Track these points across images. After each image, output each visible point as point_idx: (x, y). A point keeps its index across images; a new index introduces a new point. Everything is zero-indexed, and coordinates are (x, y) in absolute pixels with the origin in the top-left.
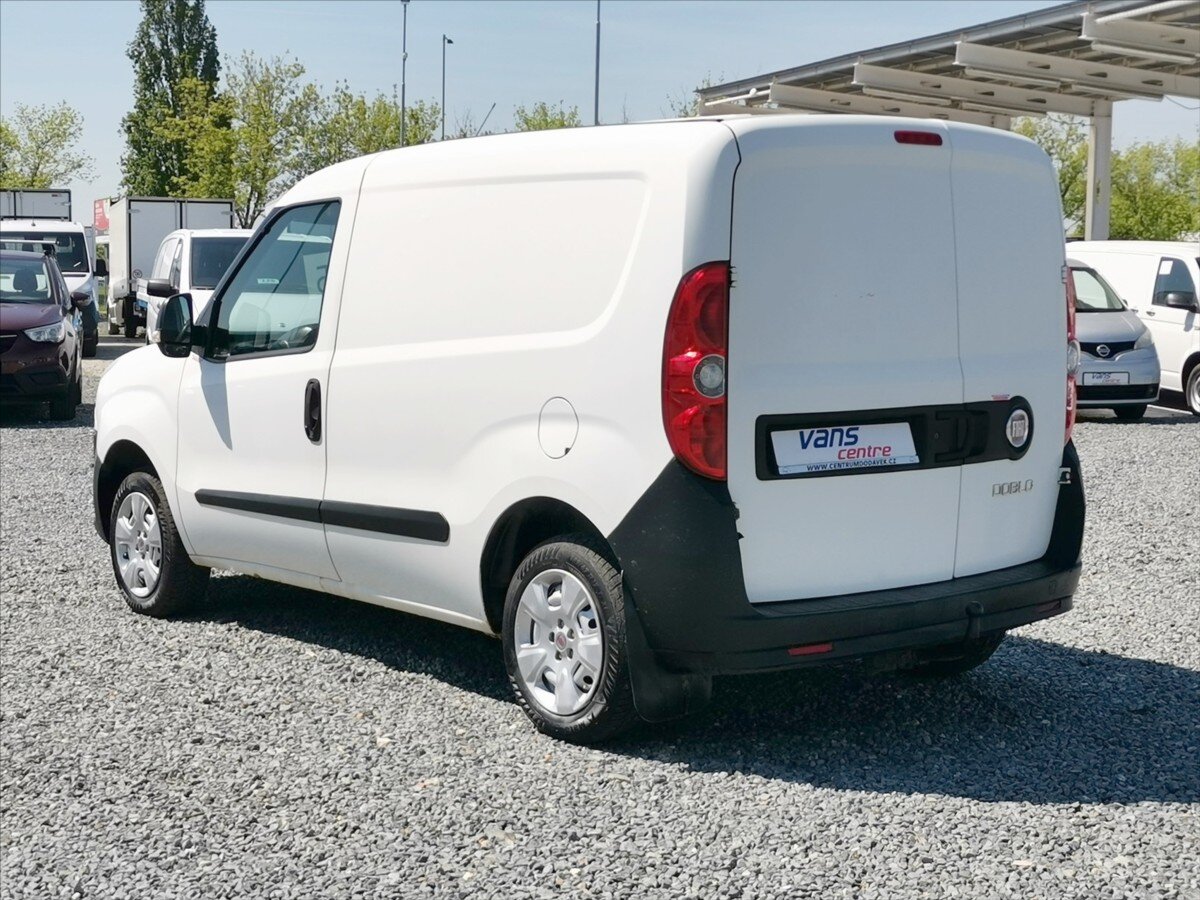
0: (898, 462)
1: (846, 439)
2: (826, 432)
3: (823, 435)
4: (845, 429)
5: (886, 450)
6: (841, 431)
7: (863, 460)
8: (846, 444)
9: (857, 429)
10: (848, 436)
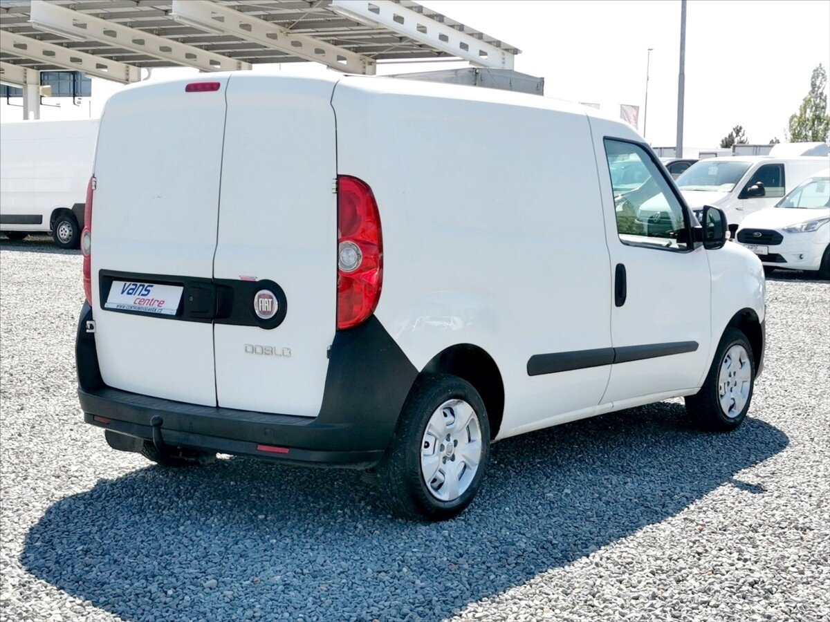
0: (162, 312)
1: (144, 292)
2: (136, 285)
3: (134, 287)
4: (146, 285)
5: (161, 303)
6: (144, 286)
7: (145, 307)
8: (142, 295)
9: (152, 286)
10: (146, 290)
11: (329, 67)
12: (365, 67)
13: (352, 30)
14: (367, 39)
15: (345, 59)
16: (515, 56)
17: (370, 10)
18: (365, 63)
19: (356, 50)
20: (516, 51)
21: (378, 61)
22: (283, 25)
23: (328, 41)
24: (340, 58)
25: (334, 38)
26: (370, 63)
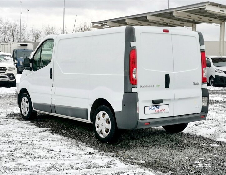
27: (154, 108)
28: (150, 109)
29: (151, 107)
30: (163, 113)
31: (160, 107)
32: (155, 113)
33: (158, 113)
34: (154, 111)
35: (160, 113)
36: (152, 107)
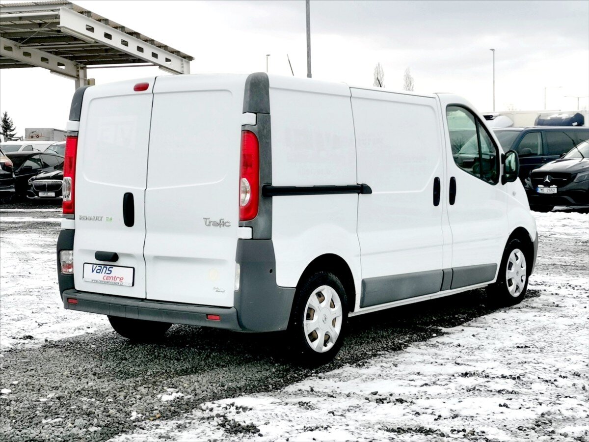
11: (52, 71)
12: (78, 71)
13: (69, 44)
14: (80, 50)
15: (63, 65)
16: (190, 62)
17: (87, 29)
18: (78, 68)
19: (71, 59)
20: (190, 58)
21: (88, 66)
22: (16, 40)
23: (50, 52)
24: (60, 64)
25: (55, 50)
26: (82, 68)
27: (100, 270)
28: (93, 271)
29: (95, 266)
30: (117, 284)
31: (114, 269)
32: (101, 282)
33: (107, 283)
34: (100, 277)
35: (112, 284)
36: (98, 268)
